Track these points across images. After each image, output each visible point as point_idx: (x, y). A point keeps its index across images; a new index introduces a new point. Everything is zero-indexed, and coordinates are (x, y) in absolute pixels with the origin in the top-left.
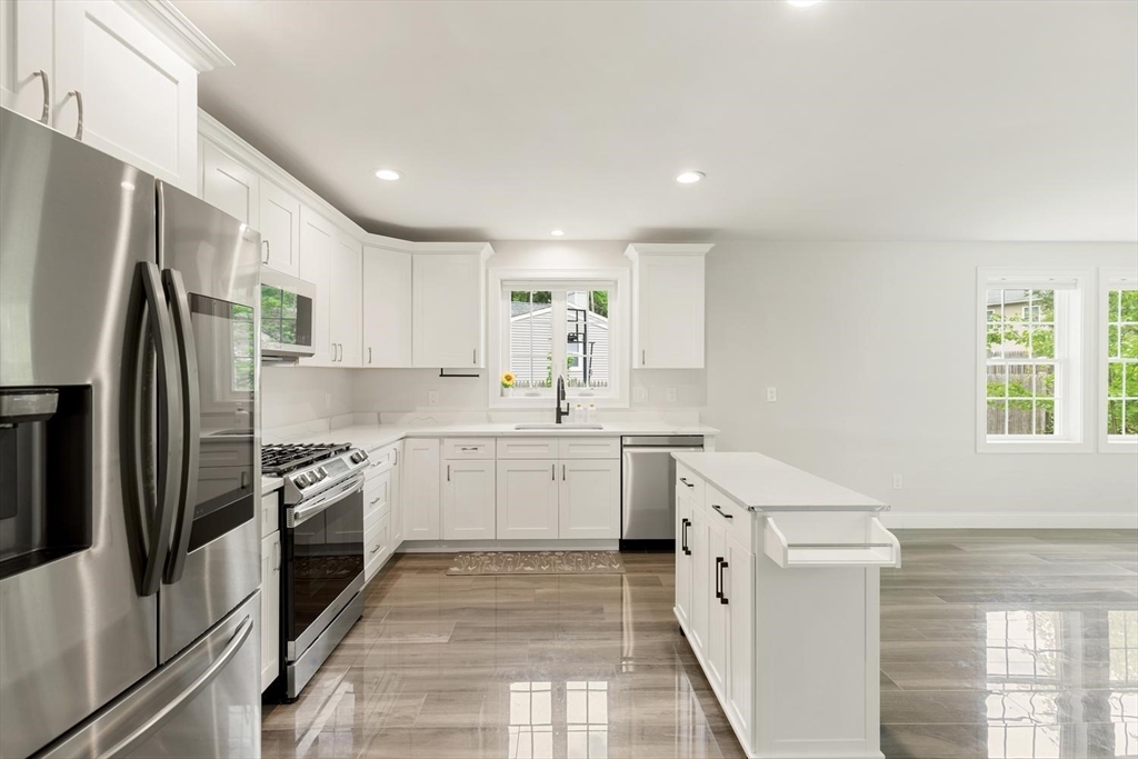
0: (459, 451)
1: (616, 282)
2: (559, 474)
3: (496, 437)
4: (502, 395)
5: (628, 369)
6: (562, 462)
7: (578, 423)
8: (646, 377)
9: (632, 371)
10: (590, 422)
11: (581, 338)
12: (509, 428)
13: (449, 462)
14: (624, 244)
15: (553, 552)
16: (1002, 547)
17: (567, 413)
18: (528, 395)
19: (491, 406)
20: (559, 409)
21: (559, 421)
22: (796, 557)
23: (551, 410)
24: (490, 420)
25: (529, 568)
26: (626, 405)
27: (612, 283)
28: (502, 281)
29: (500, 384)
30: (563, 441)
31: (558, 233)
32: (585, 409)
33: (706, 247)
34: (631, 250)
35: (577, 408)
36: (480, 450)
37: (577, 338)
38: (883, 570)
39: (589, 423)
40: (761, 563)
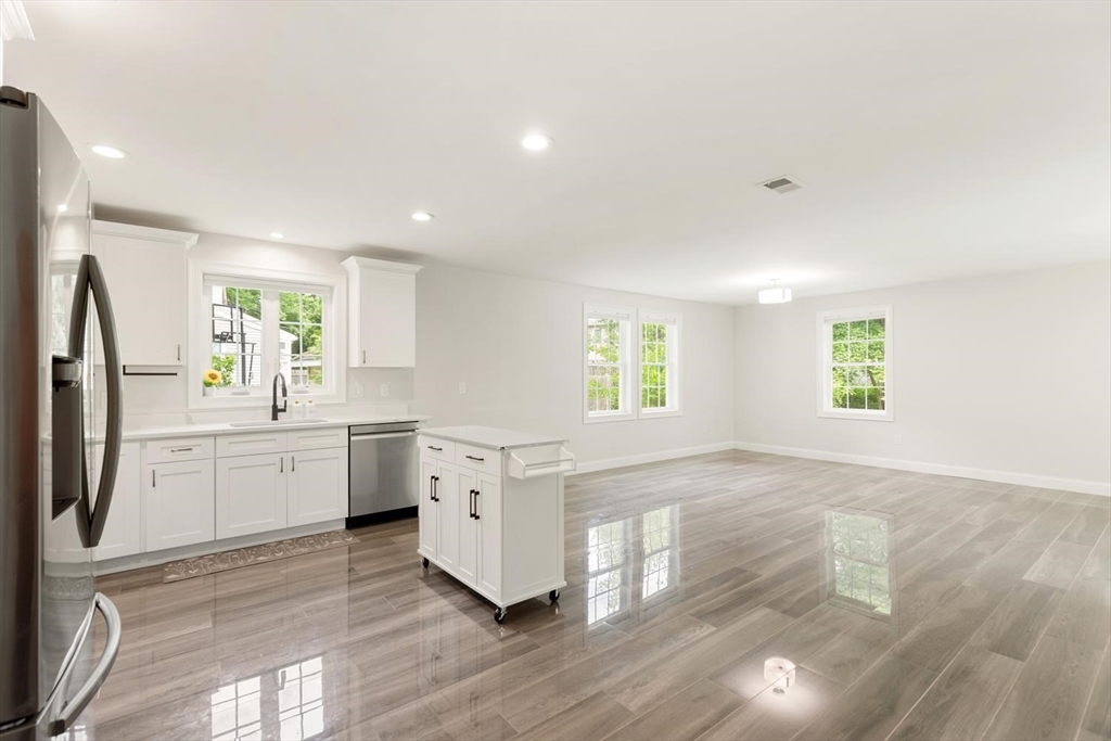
0: (167, 455)
1: (332, 289)
2: (288, 466)
3: (215, 436)
4: (204, 395)
5: (345, 369)
6: (291, 455)
7: (296, 417)
8: (365, 375)
9: (349, 369)
10: (309, 417)
11: (237, 337)
12: (226, 427)
13: (154, 467)
14: (344, 255)
15: (281, 542)
16: (594, 481)
17: (284, 410)
18: (234, 394)
19: (190, 407)
20: (275, 406)
21: (275, 417)
22: (531, 473)
23: (265, 408)
24: (190, 421)
25: (261, 558)
26: (344, 401)
27: (328, 289)
28: (204, 275)
29: (202, 384)
30: (290, 435)
31: (277, 236)
32: (304, 406)
33: (417, 268)
34: (352, 263)
35: (295, 405)
36: (196, 451)
37: (231, 338)
38: (566, 478)
39: (307, 418)
40: (509, 482)
